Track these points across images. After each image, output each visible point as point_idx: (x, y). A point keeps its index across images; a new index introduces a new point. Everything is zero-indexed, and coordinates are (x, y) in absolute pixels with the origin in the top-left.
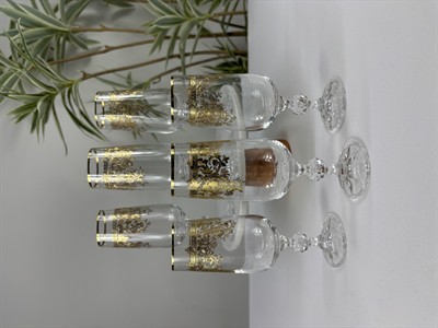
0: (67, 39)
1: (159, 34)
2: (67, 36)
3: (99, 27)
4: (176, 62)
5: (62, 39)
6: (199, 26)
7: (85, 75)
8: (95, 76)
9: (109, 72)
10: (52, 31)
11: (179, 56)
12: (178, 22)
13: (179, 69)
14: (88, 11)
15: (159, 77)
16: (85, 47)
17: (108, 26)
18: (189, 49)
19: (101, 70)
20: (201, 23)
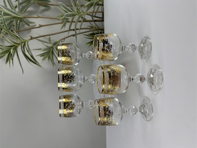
0: (21, 21)
1: (65, 20)
2: (21, 20)
3: (36, 16)
4: (73, 33)
5: (18, 21)
6: (82, 18)
8: (36, 38)
9: (42, 36)
10: (14, 17)
11: (74, 30)
12: (74, 15)
13: (74, 35)
14: (30, 9)
15: (64, 39)
17: (40, 16)
18: (78, 27)
19: (38, 36)
20: (83, 16)
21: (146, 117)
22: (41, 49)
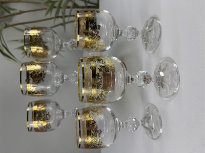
1: (50, 4)
4: (60, 21)
7: (6, 25)
8: (12, 26)
11: (61, 17)
13: (62, 24)
16: (9, 12)
18: (67, 13)
21: (151, 132)
22: (17, 41)
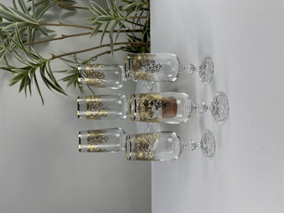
5: (33, 30)
6: (120, 24)
9: (68, 54)
14: (48, 12)
20: (122, 22)
